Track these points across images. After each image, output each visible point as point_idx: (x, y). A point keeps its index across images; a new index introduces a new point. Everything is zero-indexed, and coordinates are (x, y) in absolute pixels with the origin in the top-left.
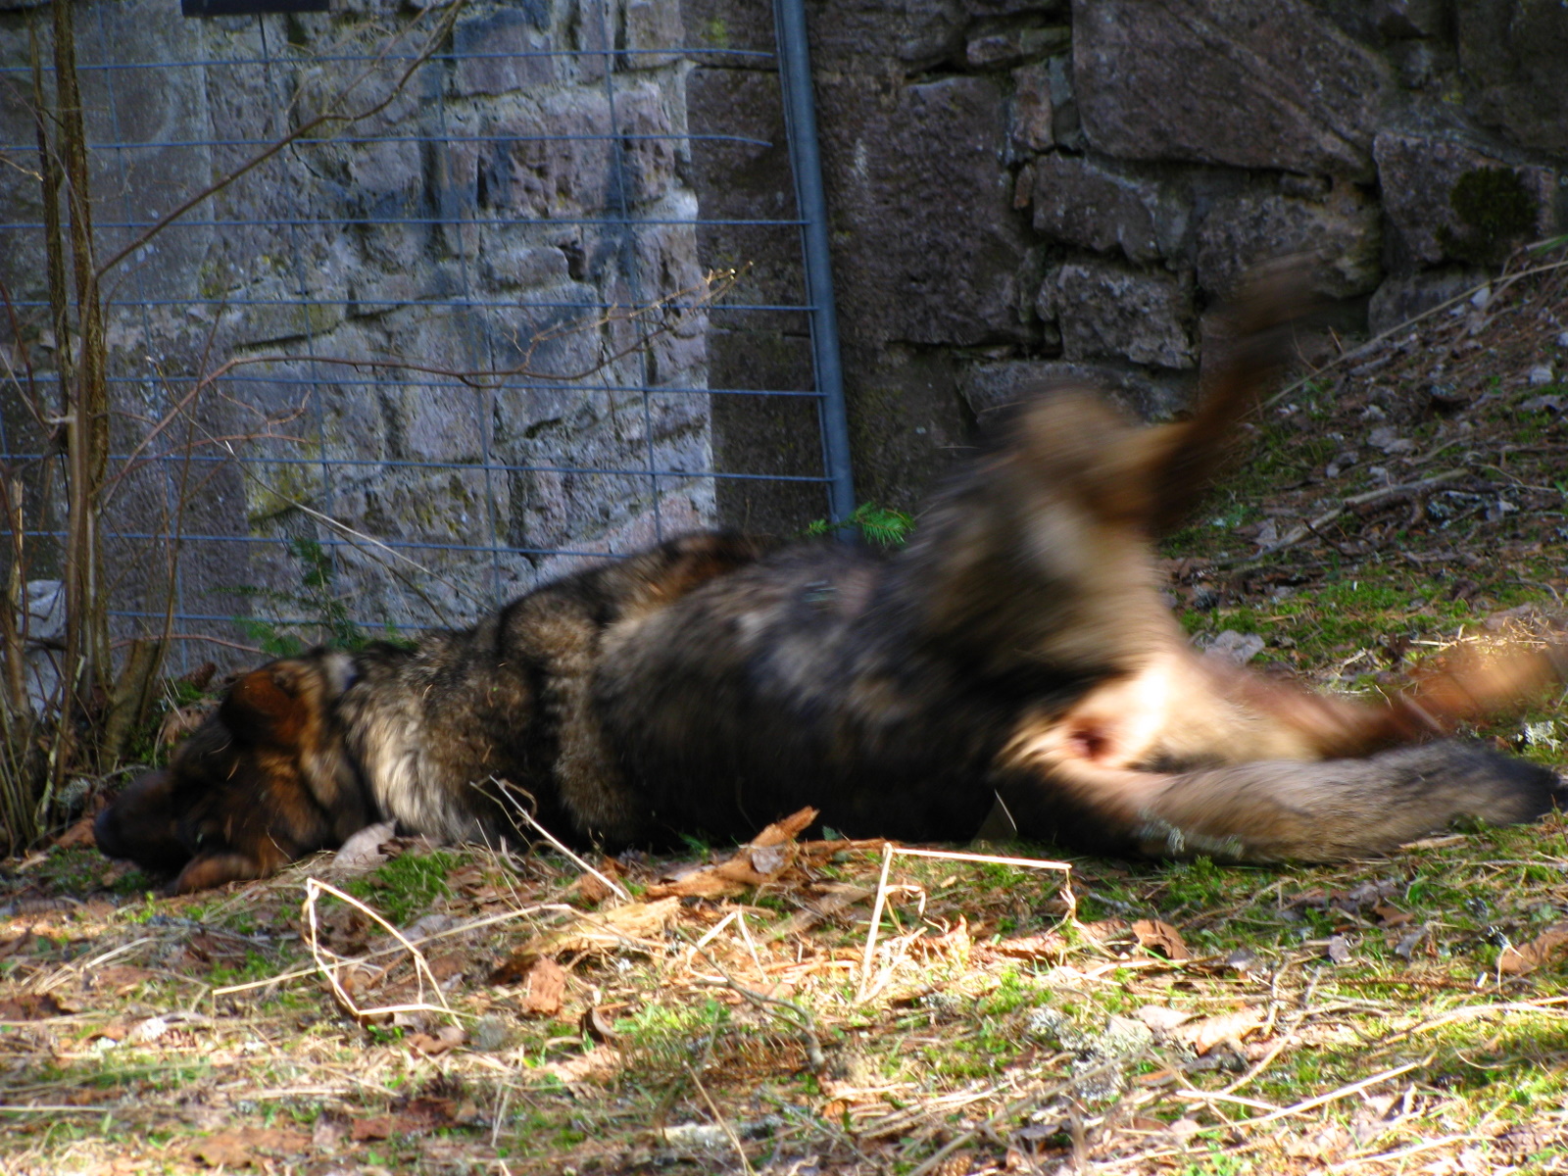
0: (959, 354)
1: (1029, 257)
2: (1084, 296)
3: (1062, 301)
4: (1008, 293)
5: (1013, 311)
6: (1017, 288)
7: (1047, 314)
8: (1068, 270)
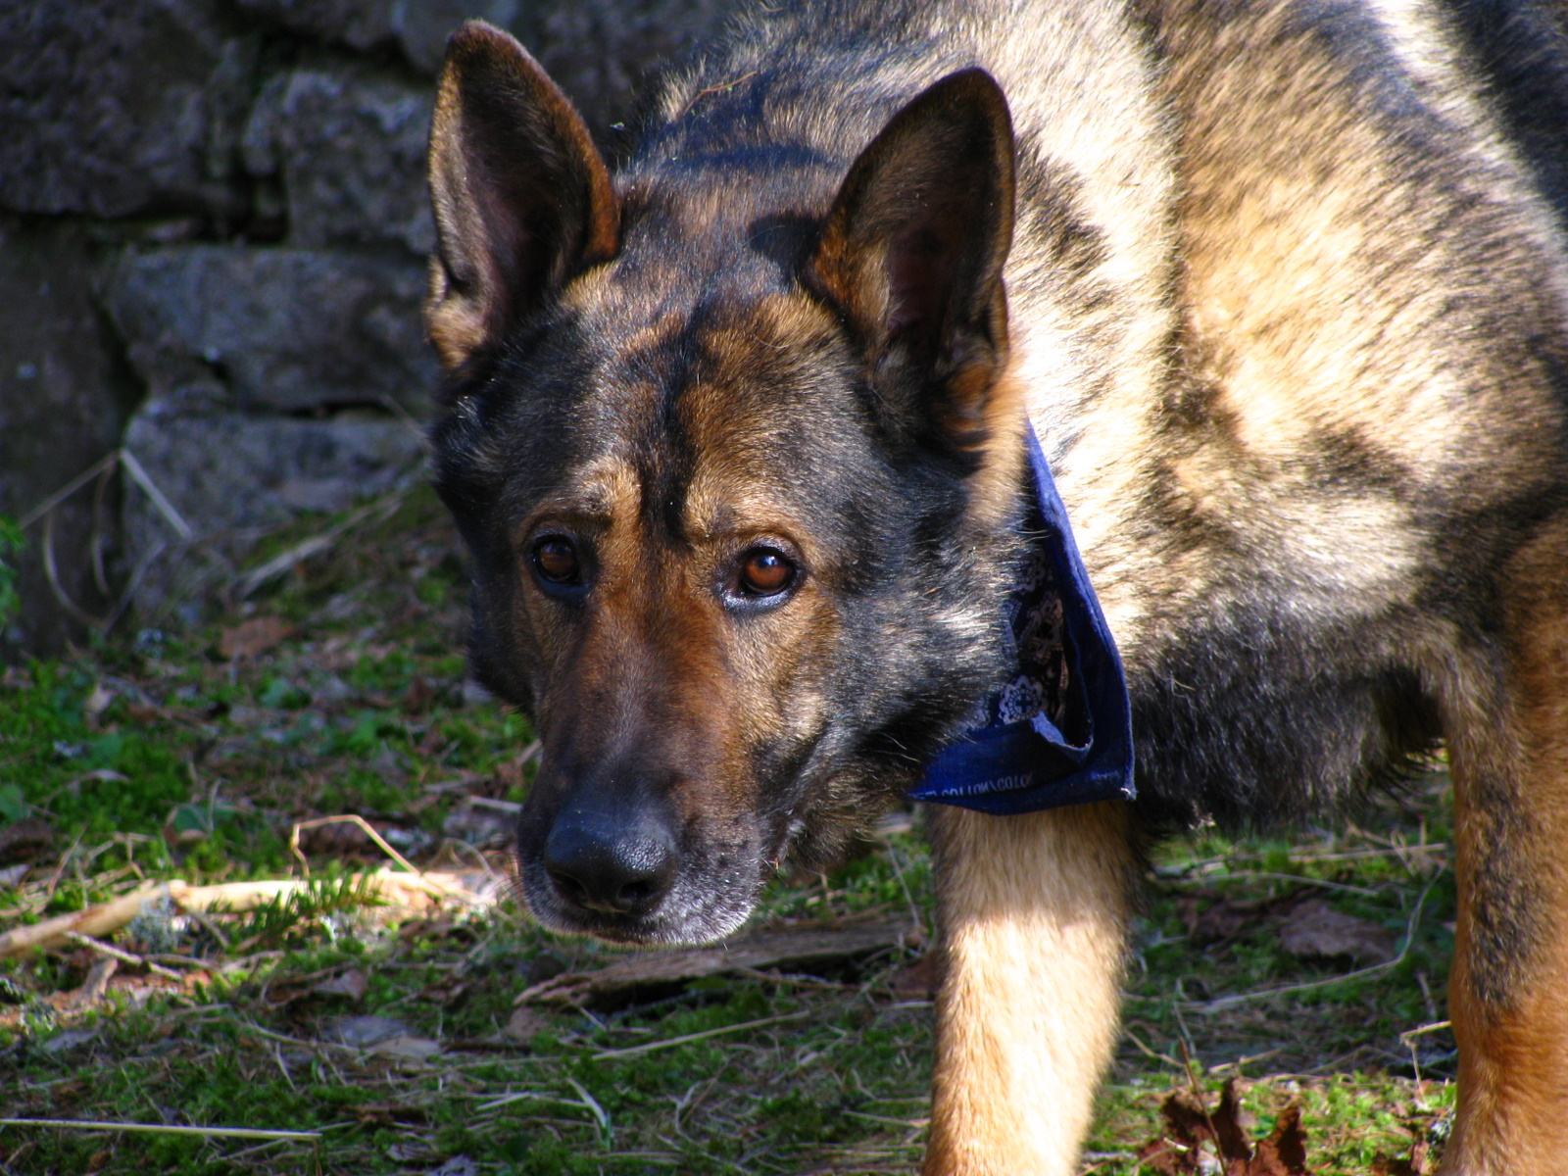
0: (100, 232)
1: (230, 58)
2: (330, 128)
3: (288, 138)
4: (189, 123)
5: (199, 155)
6: (206, 112)
7: (259, 161)
8: (300, 81)
